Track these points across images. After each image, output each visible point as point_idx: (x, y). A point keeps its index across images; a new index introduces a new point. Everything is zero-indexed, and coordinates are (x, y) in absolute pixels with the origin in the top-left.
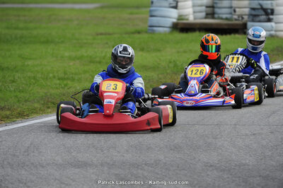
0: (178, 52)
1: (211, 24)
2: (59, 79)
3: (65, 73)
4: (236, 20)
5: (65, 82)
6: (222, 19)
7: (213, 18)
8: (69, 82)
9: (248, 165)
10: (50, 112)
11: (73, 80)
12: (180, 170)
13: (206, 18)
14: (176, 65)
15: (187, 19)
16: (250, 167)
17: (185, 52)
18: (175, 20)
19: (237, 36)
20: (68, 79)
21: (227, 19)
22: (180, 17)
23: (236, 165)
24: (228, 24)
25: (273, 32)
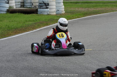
0: (10, 22)
1: (23, 10)
4: (33, 8)
6: (27, 8)
7: (24, 7)
9: (40, 67)
12: (12, 70)
13: (21, 7)
14: (9, 27)
15: (13, 8)
16: (41, 68)
17: (12, 21)
18: (8, 8)
19: (34, 14)
21: (29, 8)
22: (10, 7)
23: (35, 67)
24: (30, 10)
25: (48, 13)
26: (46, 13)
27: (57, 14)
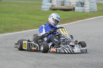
1: (63, 8)
2: (10, 23)
3: (12, 21)
5: (12, 24)
6: (66, 6)
8: (13, 24)
10: (6, 33)
11: (15, 23)
15: (55, 6)
18: (51, 7)
20: (13, 23)
21: (68, 6)
24: (69, 8)
25: (84, 11)
26: (81, 11)
27: (90, 12)
